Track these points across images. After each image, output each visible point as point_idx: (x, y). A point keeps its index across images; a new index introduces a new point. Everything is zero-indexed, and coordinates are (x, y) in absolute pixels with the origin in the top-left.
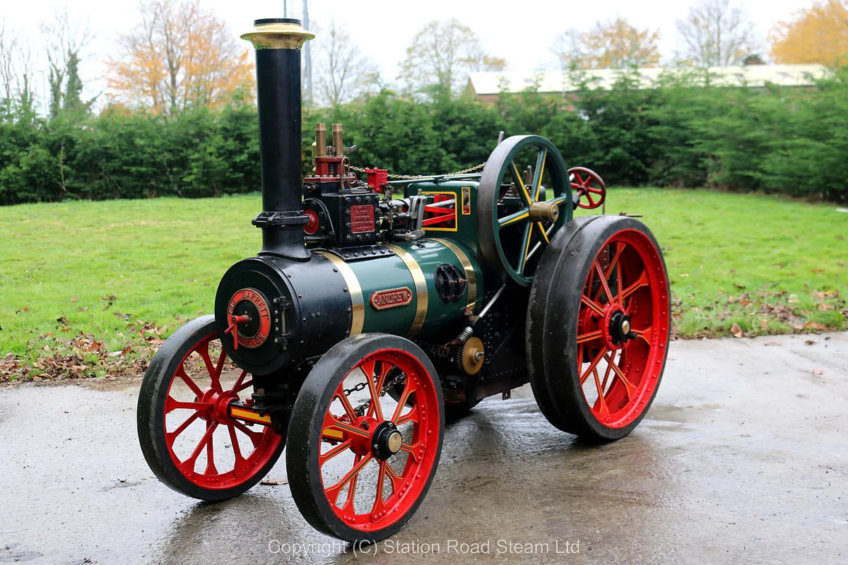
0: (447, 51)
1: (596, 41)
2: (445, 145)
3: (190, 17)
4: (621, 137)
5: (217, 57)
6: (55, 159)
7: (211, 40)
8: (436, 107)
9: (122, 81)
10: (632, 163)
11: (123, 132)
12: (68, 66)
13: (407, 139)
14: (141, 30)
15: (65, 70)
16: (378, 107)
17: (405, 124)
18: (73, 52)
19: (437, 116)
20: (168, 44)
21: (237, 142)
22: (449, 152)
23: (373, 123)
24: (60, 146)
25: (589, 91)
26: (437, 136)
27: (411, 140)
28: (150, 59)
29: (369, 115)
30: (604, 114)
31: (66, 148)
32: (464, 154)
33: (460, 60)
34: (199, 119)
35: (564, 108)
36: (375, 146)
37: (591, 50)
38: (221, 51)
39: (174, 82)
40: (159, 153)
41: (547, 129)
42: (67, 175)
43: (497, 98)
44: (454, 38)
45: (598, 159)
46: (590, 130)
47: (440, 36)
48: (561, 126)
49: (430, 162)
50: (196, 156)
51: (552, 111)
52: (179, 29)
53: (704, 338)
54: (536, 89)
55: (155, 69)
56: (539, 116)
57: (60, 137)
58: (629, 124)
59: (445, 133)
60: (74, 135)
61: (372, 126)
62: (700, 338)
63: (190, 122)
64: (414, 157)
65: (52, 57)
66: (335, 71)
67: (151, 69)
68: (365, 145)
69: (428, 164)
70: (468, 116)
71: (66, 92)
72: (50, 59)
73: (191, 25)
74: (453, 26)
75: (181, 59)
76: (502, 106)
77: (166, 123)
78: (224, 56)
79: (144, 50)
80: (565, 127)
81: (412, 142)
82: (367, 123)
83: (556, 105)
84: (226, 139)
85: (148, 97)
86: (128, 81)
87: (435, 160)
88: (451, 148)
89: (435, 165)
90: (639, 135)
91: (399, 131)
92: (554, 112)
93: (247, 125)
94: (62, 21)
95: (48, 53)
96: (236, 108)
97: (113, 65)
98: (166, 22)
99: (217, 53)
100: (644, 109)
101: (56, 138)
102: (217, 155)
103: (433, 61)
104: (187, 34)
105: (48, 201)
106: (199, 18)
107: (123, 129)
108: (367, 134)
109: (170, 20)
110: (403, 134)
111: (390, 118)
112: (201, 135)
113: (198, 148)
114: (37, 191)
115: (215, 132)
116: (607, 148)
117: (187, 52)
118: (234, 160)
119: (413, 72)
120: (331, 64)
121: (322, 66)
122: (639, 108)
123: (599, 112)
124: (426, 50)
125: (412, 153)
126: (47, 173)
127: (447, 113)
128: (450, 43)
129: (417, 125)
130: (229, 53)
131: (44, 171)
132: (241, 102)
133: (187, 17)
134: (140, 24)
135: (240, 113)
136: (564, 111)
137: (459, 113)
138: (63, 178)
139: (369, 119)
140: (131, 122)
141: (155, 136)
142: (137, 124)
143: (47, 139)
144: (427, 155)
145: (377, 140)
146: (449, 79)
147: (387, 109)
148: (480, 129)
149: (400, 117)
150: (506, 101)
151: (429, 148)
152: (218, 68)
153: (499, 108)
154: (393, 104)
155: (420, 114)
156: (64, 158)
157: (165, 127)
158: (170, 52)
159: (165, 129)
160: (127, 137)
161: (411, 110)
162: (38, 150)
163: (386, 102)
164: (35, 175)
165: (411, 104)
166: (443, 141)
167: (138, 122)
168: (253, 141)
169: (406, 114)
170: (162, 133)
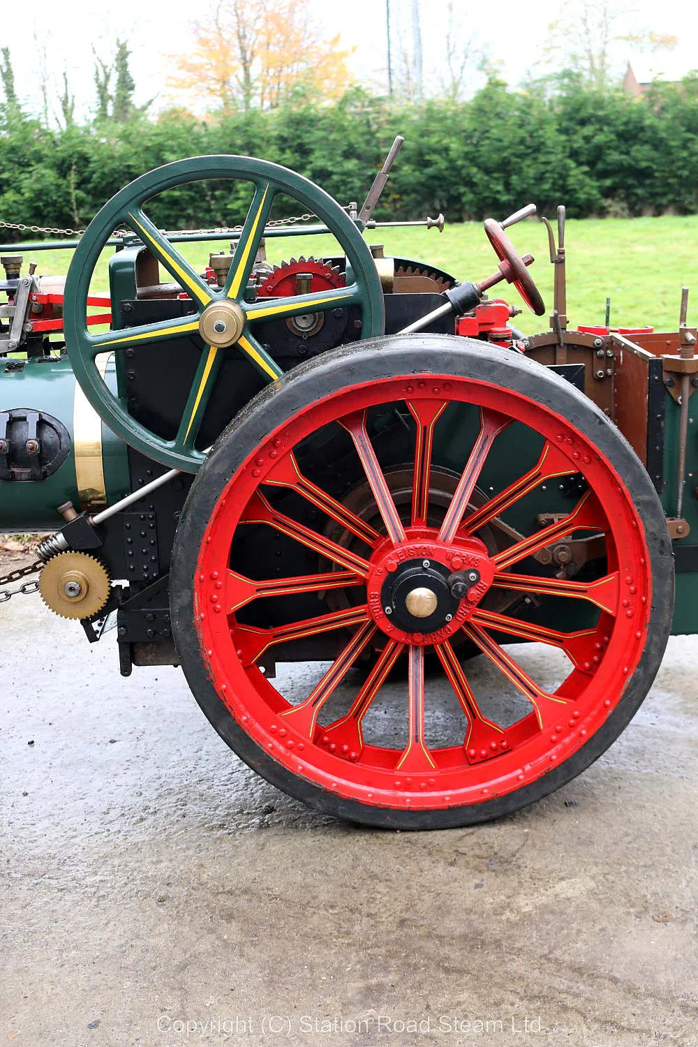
0: (601, 25)
2: (574, 154)
5: (301, 43)
6: (65, 182)
7: (293, 20)
8: (565, 102)
9: (183, 78)
11: (149, 144)
12: (117, 60)
13: (522, 147)
14: (206, 11)
15: (113, 65)
16: (484, 102)
17: (521, 126)
18: (122, 42)
19: (564, 114)
20: (239, 27)
21: (296, 154)
22: (580, 164)
23: (478, 125)
24: (71, 165)
26: (563, 142)
27: (528, 147)
28: (218, 48)
29: (473, 114)
31: (78, 168)
32: (600, 166)
33: (618, 38)
34: (247, 124)
36: (480, 156)
38: (307, 35)
39: (247, 76)
42: (81, 203)
44: (611, 7)
47: (592, 5)
49: (553, 178)
52: (253, 7)
55: (224, 61)
57: (71, 153)
59: (575, 137)
60: (88, 150)
61: (475, 130)
63: (237, 128)
64: (531, 172)
66: (452, 57)
67: (218, 62)
68: (466, 156)
69: (551, 181)
70: (606, 112)
71: (115, 94)
72: (94, 51)
75: (256, 47)
76: (653, 98)
77: (206, 130)
78: (310, 41)
79: (209, 36)
81: (530, 151)
82: (467, 125)
84: (282, 150)
85: (215, 97)
86: (189, 77)
88: (582, 158)
89: (561, 182)
91: (511, 135)
93: (310, 132)
96: (296, 110)
97: (171, 57)
99: (301, 37)
101: (64, 155)
103: (582, 41)
104: (262, 12)
107: (149, 140)
108: (469, 142)
110: (517, 140)
111: (502, 118)
112: (250, 147)
115: (268, 141)
117: (262, 38)
119: (555, 56)
120: (448, 48)
124: (573, 25)
125: (529, 166)
126: (56, 201)
128: (605, 15)
129: (536, 127)
130: (317, 37)
131: (51, 198)
132: (304, 101)
135: (301, 115)
137: (595, 109)
138: (74, 207)
139: (472, 119)
140: (159, 131)
141: (191, 149)
142: (167, 133)
143: (54, 157)
144: (549, 168)
145: (483, 149)
146: (602, 64)
147: (497, 104)
148: (623, 131)
149: (514, 116)
150: (660, 90)
151: (552, 158)
152: (304, 57)
153: (651, 101)
154: (503, 98)
155: (541, 112)
156: (76, 181)
157: (205, 136)
158: (241, 37)
159: (205, 140)
160: (156, 150)
161: (530, 106)
162: (44, 171)
163: (495, 96)
164: (41, 204)
165: (530, 97)
166: (571, 148)
167: (169, 131)
168: (317, 154)
169: (523, 112)
170: (200, 145)
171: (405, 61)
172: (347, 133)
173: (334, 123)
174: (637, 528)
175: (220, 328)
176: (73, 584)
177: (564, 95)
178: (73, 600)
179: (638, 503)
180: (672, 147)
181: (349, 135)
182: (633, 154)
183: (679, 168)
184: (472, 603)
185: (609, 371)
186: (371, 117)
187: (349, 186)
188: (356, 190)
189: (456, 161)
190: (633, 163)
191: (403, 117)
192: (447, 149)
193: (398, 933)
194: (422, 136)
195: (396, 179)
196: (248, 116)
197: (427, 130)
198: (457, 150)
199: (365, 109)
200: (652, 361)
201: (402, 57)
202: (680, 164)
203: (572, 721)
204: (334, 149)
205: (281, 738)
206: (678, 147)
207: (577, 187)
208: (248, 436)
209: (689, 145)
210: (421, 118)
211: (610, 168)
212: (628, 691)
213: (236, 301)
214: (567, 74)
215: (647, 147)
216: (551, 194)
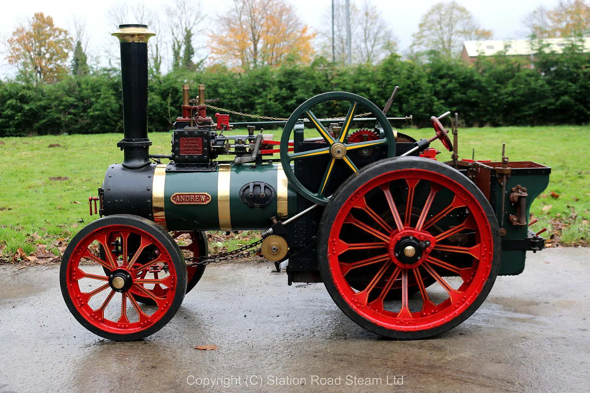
0: (448, 25)
1: (560, 17)
2: (436, 94)
3: (268, 4)
4: (569, 88)
5: (285, 32)
6: (165, 102)
7: (281, 20)
8: (432, 66)
9: (221, 49)
10: (576, 108)
11: (211, 84)
12: (185, 38)
13: (409, 90)
14: (234, 13)
15: (183, 41)
16: (389, 66)
17: (408, 79)
18: (188, 29)
19: (431, 72)
20: (252, 22)
21: (288, 91)
22: (439, 99)
23: (385, 78)
24: (169, 94)
25: (545, 54)
26: (431, 87)
27: (411, 90)
28: (240, 33)
29: (383, 72)
30: (555, 71)
31: (172, 95)
32: (450, 100)
33: (457, 32)
34: (263, 75)
35: (525, 67)
36: (386, 94)
37: (556, 24)
38: (289, 27)
39: (255, 49)
40: (235, 99)
41: (512, 82)
42: (173, 114)
43: (476, 60)
44: (454, 16)
45: (551, 104)
46: (544, 83)
47: (444, 15)
48: (523, 80)
49: (425, 106)
50: (260, 101)
51: (516, 69)
52: (260, 12)
53: (580, 246)
54: (505, 53)
55: (243, 40)
56: (507, 73)
57: (169, 87)
58: (575, 78)
59: (437, 85)
60: (178, 86)
61: (384, 80)
62: (576, 246)
63: (257, 77)
64: (414, 102)
65: (174, 32)
66: (367, 41)
67: (240, 40)
68: (379, 93)
69: (424, 107)
70: (453, 72)
71: (183, 57)
72: (173, 34)
73: (268, 9)
74: (453, 8)
75: (261, 33)
76: (479, 65)
77: (241, 77)
78: (290, 31)
79: (236, 27)
80: (526, 81)
81: (413, 91)
82: (380, 77)
83: (519, 64)
84: (281, 88)
85: (238, 59)
86: (224, 48)
87: (429, 104)
88: (441, 96)
89: (429, 108)
90: (582, 87)
91: (403, 83)
92: (519, 69)
93: (296, 79)
94: (182, 8)
95: (172, 30)
96: (289, 68)
97: (214, 37)
98: (251, 8)
99: (285, 28)
100: (586, 67)
101: (166, 88)
102: (274, 100)
103: (438, 33)
104: (265, 15)
105: (160, 131)
106: (273, 5)
107: (211, 82)
108: (380, 86)
109: (254, 5)
110: (406, 86)
111: (398, 74)
112: (264, 86)
113: (262, 95)
114: (153, 124)
115: (273, 84)
116: (558, 96)
117: (265, 29)
118: (287, 104)
119: (423, 41)
120: (365, 36)
121: (358, 37)
122: (583, 66)
123: (552, 69)
124: (433, 25)
125: (412, 100)
126: (160, 112)
127: (439, 70)
128: (451, 20)
129: (416, 79)
130: (294, 28)
131: (157, 111)
132: (292, 63)
133: (266, 4)
134: (234, 10)
135: (291, 70)
136: (525, 69)
137: (447, 70)
138: (170, 116)
139: (382, 75)
140: (216, 77)
141: (232, 87)
142: (220, 78)
143: (160, 89)
144: (423, 100)
145: (387, 90)
146: (449, 46)
147: (395, 67)
148: (462, 82)
149: (405, 73)
150: (482, 61)
151: (425, 95)
152: (286, 39)
153: (477, 67)
154: (399, 64)
155: (419, 71)
156: (171, 102)
157: (239, 80)
158: (253, 28)
159: (239, 82)
160: (214, 87)
161: (413, 68)
162: (154, 97)
163: (395, 63)
164: (152, 113)
165: (413, 64)
166: (435, 91)
167: (221, 77)
168: (299, 91)
169: (409, 71)
170: (237, 85)
171: (342, 42)
172: (316, 80)
173: (309, 75)
174: (487, 227)
175: (339, 152)
176: (275, 247)
177: (431, 62)
178: (274, 253)
179: (488, 217)
180: (489, 91)
181: (317, 81)
182: (468, 94)
183: (493, 102)
184: (427, 253)
185: (474, 176)
186: (328, 72)
187: (316, 108)
188: (320, 110)
189: (373, 96)
190: (468, 99)
191: (345, 73)
192: (369, 90)
193: (404, 365)
194: (356, 82)
195: (341, 104)
196: (263, 70)
197: (358, 80)
198: (374, 90)
199: (326, 68)
200: (492, 170)
201: (340, 40)
202: (493, 100)
203: (463, 300)
204: (309, 88)
205: (355, 303)
206: (491, 91)
207: (438, 111)
208: (350, 189)
209: (498, 90)
210: (355, 73)
211: (455, 101)
212: (484, 287)
213: (343, 143)
214: (432, 52)
215: (476, 91)
216: (424, 114)
